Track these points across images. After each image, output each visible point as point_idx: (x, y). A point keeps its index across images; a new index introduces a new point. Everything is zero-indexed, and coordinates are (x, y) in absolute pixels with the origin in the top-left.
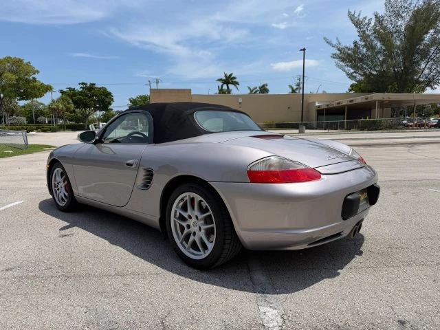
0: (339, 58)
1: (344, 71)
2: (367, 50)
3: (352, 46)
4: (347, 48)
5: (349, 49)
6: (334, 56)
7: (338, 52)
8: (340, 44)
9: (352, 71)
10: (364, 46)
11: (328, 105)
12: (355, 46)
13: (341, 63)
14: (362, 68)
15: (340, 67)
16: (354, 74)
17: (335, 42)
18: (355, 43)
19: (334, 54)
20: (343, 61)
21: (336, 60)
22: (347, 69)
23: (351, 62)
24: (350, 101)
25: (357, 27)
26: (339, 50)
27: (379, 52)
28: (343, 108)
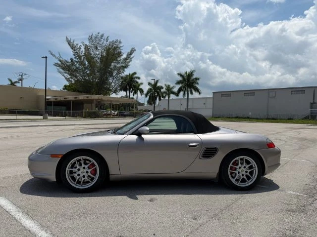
0: (59, 66)
1: (63, 76)
2: (80, 65)
3: (70, 61)
4: (66, 61)
5: (68, 62)
6: (56, 65)
7: (59, 63)
8: (60, 57)
9: (69, 77)
10: (77, 62)
11: (56, 99)
12: (72, 61)
13: (62, 70)
14: (76, 77)
15: (60, 72)
16: (70, 79)
17: (57, 56)
18: (72, 59)
19: (56, 63)
20: (63, 69)
21: (58, 68)
22: (65, 75)
23: (69, 71)
24: (75, 98)
25: (72, 48)
26: (60, 61)
27: (86, 68)
28: (69, 102)
